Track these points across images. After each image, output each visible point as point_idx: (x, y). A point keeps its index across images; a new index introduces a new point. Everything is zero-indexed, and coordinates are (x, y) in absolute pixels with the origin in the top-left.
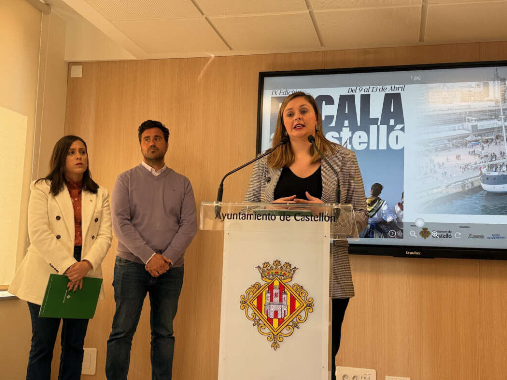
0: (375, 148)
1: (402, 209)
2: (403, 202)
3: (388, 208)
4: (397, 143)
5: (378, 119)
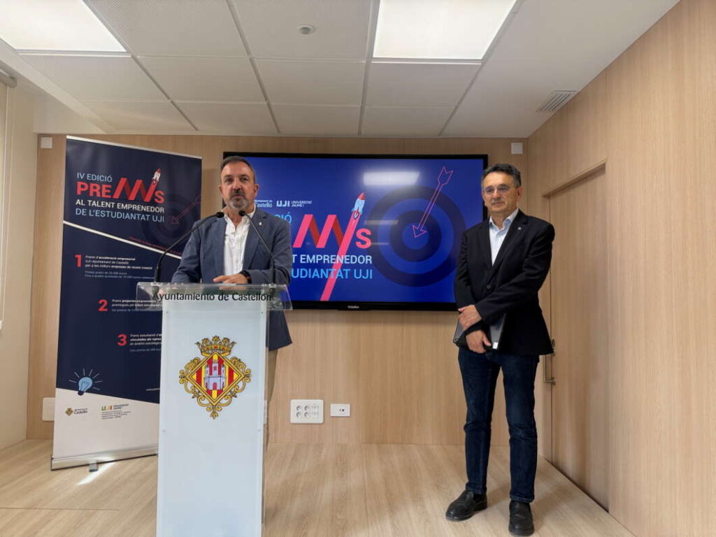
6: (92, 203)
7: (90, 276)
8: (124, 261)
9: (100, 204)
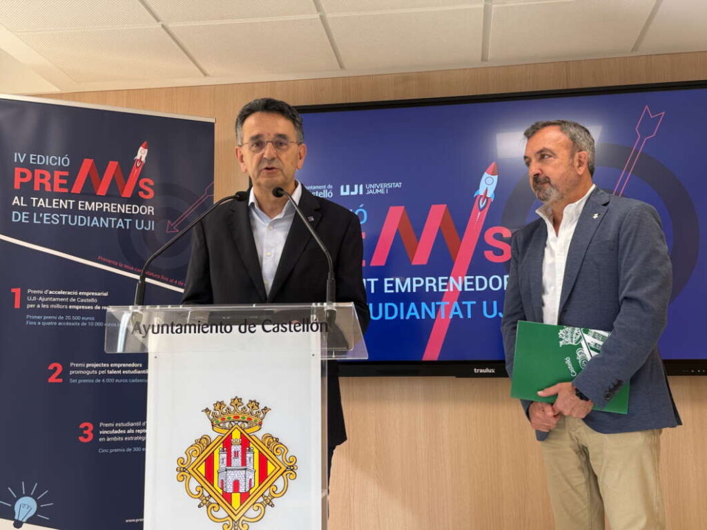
6: (37, 202)
7: (35, 323)
8: (90, 297)
9: (50, 203)
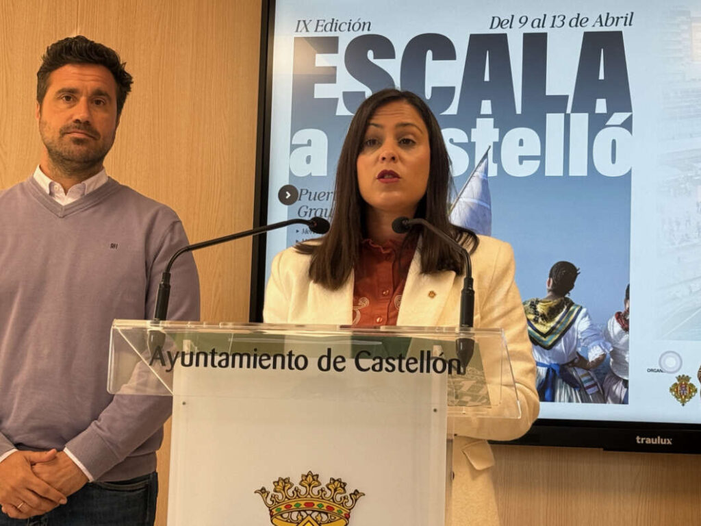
0: (560, 173)
1: (626, 329)
2: (627, 312)
3: (591, 327)
4: (614, 161)
5: (566, 97)
